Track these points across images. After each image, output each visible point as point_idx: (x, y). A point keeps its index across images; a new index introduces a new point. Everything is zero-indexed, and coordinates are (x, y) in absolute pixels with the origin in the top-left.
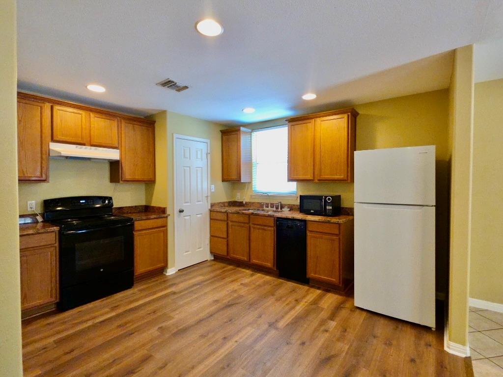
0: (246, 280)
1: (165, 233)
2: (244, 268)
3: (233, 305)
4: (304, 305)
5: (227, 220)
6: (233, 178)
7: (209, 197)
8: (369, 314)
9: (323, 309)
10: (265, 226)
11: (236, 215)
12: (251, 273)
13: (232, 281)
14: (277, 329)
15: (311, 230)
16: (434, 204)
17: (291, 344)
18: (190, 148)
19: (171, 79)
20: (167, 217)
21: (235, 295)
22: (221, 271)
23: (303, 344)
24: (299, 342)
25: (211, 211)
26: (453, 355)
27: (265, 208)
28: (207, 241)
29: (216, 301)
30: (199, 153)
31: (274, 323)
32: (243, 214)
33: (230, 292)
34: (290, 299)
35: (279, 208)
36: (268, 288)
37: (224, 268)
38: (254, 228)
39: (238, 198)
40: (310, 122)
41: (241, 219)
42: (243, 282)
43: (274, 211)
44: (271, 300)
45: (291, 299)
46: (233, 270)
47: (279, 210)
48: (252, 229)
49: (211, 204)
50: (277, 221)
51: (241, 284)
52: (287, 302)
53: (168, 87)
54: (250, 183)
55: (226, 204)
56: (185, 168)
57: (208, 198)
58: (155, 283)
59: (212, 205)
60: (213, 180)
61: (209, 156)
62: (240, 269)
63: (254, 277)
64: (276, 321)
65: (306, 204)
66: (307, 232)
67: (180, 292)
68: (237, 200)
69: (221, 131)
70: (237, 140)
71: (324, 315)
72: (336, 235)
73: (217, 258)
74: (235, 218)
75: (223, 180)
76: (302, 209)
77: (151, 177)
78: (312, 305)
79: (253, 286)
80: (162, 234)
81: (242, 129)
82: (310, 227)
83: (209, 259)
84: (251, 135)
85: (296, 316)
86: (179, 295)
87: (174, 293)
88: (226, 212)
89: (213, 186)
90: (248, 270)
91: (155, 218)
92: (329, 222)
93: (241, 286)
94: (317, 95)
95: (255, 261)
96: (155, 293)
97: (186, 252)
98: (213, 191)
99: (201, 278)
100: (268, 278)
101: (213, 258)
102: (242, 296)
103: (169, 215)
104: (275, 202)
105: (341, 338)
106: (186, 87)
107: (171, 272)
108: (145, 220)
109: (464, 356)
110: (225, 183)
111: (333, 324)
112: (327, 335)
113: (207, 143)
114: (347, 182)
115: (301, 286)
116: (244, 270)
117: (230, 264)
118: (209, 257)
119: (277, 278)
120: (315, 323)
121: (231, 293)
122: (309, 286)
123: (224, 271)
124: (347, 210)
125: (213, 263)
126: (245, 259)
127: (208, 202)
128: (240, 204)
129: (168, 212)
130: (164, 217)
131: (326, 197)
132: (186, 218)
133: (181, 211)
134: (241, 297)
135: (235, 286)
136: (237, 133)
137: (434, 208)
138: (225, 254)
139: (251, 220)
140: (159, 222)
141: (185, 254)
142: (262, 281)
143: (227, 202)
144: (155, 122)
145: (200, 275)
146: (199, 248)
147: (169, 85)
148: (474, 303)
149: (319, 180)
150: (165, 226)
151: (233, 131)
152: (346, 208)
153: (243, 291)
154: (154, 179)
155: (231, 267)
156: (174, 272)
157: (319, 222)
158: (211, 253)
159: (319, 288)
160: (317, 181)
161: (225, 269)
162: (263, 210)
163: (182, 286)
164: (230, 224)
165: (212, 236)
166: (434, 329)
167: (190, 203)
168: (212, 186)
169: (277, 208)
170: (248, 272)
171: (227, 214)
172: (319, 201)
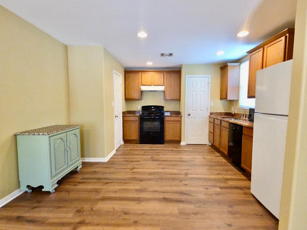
1: (180, 124)
6: (224, 97)
10: (226, 128)
15: (244, 133)
20: (181, 117)
25: (210, 117)
28: (207, 134)
32: (219, 119)
34: (216, 172)
39: (232, 110)
40: (260, 50)
44: (204, 168)
54: (238, 100)
56: (193, 92)
57: (208, 109)
59: (211, 114)
60: (212, 99)
61: (210, 85)
69: (220, 68)
70: (226, 72)
75: (221, 99)
77: (178, 98)
80: (178, 125)
81: (229, 64)
83: (208, 144)
84: (240, 67)
89: (212, 103)
91: (174, 117)
95: (221, 149)
97: (192, 136)
98: (212, 105)
101: (210, 145)
103: (183, 116)
107: (182, 143)
113: (209, 77)
126: (219, 147)
127: (208, 111)
129: (182, 114)
130: (179, 117)
132: (193, 119)
133: (189, 115)
136: (226, 67)
138: (212, 142)
139: (222, 123)
140: (177, 119)
142: (218, 160)
143: (224, 113)
144: (181, 71)
146: (201, 136)
150: (180, 121)
156: (184, 144)
157: (247, 128)
158: (209, 141)
165: (209, 131)
167: (196, 111)
168: (211, 102)
171: (214, 119)
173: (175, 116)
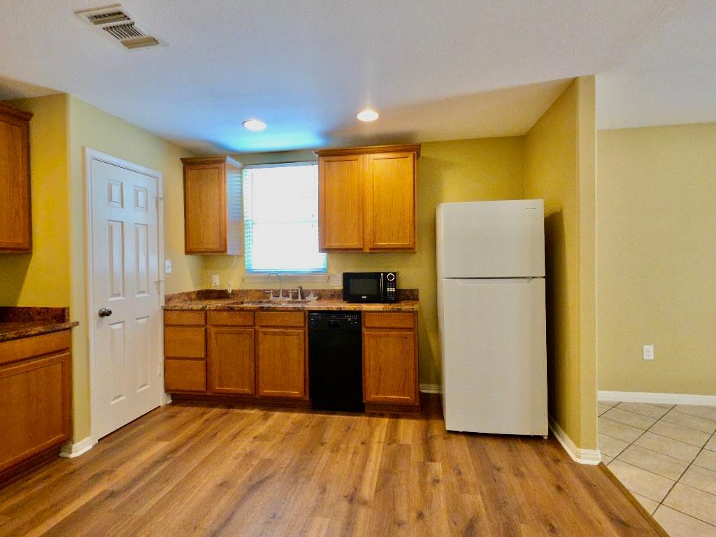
0: (262, 428)
1: (67, 365)
2: (243, 408)
3: (262, 482)
4: (378, 448)
5: (206, 324)
6: (211, 247)
7: (162, 284)
8: (471, 439)
9: (409, 448)
10: (287, 327)
11: (225, 314)
12: (262, 413)
13: (235, 437)
14: (364, 503)
15: (369, 326)
16: (544, 275)
17: (405, 524)
18: (122, 184)
19: (125, 9)
20: (70, 329)
21: (255, 462)
22: (200, 421)
23: (421, 516)
24: (414, 515)
25: (165, 310)
26: (587, 466)
27: (271, 298)
28: (160, 369)
29: (221, 485)
30: (141, 195)
31: (353, 494)
32: (242, 310)
33: (241, 458)
34: (352, 445)
35: (300, 296)
36: (306, 433)
37: (202, 414)
38: (265, 333)
39: (216, 283)
40: (357, 160)
41: (238, 320)
42: (256, 433)
43: (289, 302)
44: (325, 455)
45: (354, 443)
46: (224, 414)
47: (300, 299)
48: (261, 335)
49: (166, 296)
50: (310, 317)
51: (255, 438)
52: (351, 451)
53: (106, 29)
54: (241, 256)
55: (194, 296)
56: (111, 223)
57: (159, 284)
58: (46, 483)
59: (168, 299)
60: (168, 252)
61: (161, 203)
62: (236, 411)
63: (270, 422)
64: (356, 489)
65: (354, 286)
66: (363, 329)
67: (128, 488)
68: (213, 288)
69: (182, 160)
70: (219, 178)
71: (416, 455)
72: (410, 329)
73: (180, 397)
74: (225, 318)
75: (188, 252)
76: (347, 295)
77: (20, 240)
78: (389, 444)
79: (279, 437)
80: (58, 369)
81: (229, 160)
82: (368, 321)
83: (162, 404)
84: (241, 173)
85: (380, 470)
86: (128, 495)
87: (112, 495)
88: (203, 309)
89: (168, 263)
90: (252, 409)
91: (41, 333)
92: (399, 311)
93: (256, 443)
94: (380, 115)
95: (267, 391)
96: (56, 508)
97: (115, 398)
98: (169, 270)
99: (162, 446)
100: (295, 416)
101: (171, 401)
102: (269, 460)
103: (77, 323)
104: (290, 287)
105: (463, 486)
106: (153, 41)
107: (81, 448)
108: (13, 339)
109: (597, 463)
110: (190, 258)
111: (437, 467)
112: (441, 487)
113: (157, 178)
114: (412, 251)
115: (355, 418)
116: (245, 411)
117: (212, 406)
118: (162, 399)
119: (311, 413)
120: (414, 474)
121: (244, 459)
122: (366, 416)
123: (207, 420)
124: (407, 293)
125: (176, 409)
126: (247, 390)
127: (159, 292)
128: (222, 295)
129: (74, 317)
130: (64, 329)
131: (385, 274)
132: (115, 327)
133: (105, 314)
134: (267, 463)
135: (244, 445)
136: (218, 165)
137: (544, 279)
138: (203, 388)
139: (257, 320)
140: (52, 341)
141: (112, 403)
142: (288, 423)
143: (194, 292)
144: (32, 115)
145: (159, 439)
146: (142, 386)
147: (108, 25)
148: (605, 396)
149: (371, 249)
150: (66, 349)
151: (210, 163)
152: (405, 290)
153: (267, 451)
154: (27, 246)
155: (215, 411)
156: (91, 447)
157: (383, 312)
158: (167, 390)
159: (382, 415)
160: (368, 251)
161: (206, 417)
162: (269, 302)
163: (124, 474)
164: (213, 330)
165: (167, 358)
166: (546, 438)
168: (166, 261)
169: (295, 297)
170: (255, 413)
171: (206, 314)
172: (375, 281)
173: (41, 329)
